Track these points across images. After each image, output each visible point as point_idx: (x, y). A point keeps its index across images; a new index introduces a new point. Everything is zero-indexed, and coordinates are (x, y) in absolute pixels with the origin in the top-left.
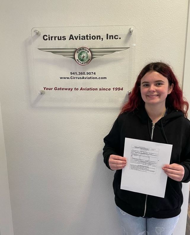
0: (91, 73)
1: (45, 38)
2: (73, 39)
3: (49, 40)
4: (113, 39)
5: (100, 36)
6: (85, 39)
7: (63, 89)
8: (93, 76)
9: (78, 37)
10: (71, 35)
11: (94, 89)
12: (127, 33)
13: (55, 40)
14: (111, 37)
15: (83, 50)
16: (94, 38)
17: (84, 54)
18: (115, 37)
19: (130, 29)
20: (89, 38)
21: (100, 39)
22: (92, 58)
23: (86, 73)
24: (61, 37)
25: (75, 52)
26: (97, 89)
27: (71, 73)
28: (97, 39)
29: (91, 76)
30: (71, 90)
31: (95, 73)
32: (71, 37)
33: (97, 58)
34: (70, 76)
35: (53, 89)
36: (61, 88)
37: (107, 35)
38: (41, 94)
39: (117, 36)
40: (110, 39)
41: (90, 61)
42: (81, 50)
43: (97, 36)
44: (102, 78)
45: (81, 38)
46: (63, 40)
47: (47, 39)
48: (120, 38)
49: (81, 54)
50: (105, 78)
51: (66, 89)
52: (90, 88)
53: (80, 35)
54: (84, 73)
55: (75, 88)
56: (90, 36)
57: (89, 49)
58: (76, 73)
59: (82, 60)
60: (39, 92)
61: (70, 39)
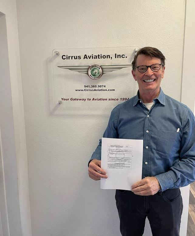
0: (102, 86)
1: (64, 57)
2: (87, 58)
3: (67, 59)
4: (120, 57)
5: (109, 56)
6: (97, 58)
7: (78, 100)
8: (104, 88)
9: (91, 56)
10: (86, 55)
11: (104, 100)
12: (132, 53)
13: (72, 59)
14: (119, 56)
15: (95, 67)
16: (104, 57)
17: (96, 71)
18: (122, 56)
19: (135, 49)
20: (100, 57)
21: (109, 58)
22: (103, 73)
23: (97, 86)
24: (77, 57)
25: (88, 69)
26: (107, 99)
27: (85, 86)
28: (107, 58)
29: (101, 88)
30: (84, 100)
31: (105, 86)
32: (85, 57)
33: (107, 73)
34: (84, 88)
35: (70, 100)
36: (76, 99)
37: (116, 54)
38: (59, 104)
39: (124, 55)
40: (118, 57)
41: (100, 76)
42: (94, 67)
43: (107, 56)
44: (111, 90)
45: (94, 57)
46: (79, 59)
47: (65, 58)
48: (126, 57)
49: (93, 70)
50: (114, 90)
51: (80, 100)
52: (101, 99)
53: (92, 55)
54: (96, 86)
55: (88, 99)
56: (101, 56)
57: (100, 66)
58: (89, 86)
59: (94, 76)
60: (58, 102)
61: (84, 58)
